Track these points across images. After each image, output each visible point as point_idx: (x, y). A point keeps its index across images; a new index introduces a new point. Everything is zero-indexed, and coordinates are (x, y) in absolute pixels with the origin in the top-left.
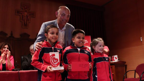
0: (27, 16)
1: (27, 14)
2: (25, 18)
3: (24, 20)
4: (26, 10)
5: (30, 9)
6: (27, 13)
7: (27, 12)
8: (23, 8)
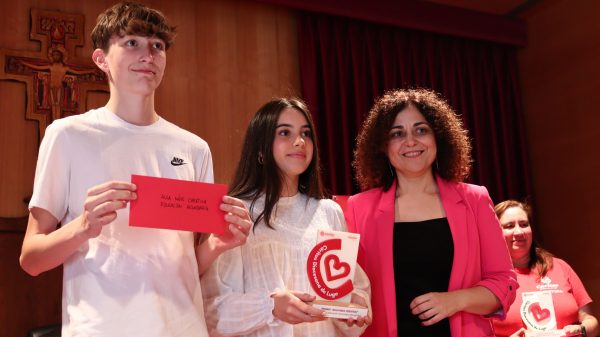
0: (64, 84)
1: (68, 73)
2: (56, 100)
3: (51, 110)
4: (60, 48)
5: (81, 47)
6: (67, 69)
7: (64, 65)
8: (43, 39)
